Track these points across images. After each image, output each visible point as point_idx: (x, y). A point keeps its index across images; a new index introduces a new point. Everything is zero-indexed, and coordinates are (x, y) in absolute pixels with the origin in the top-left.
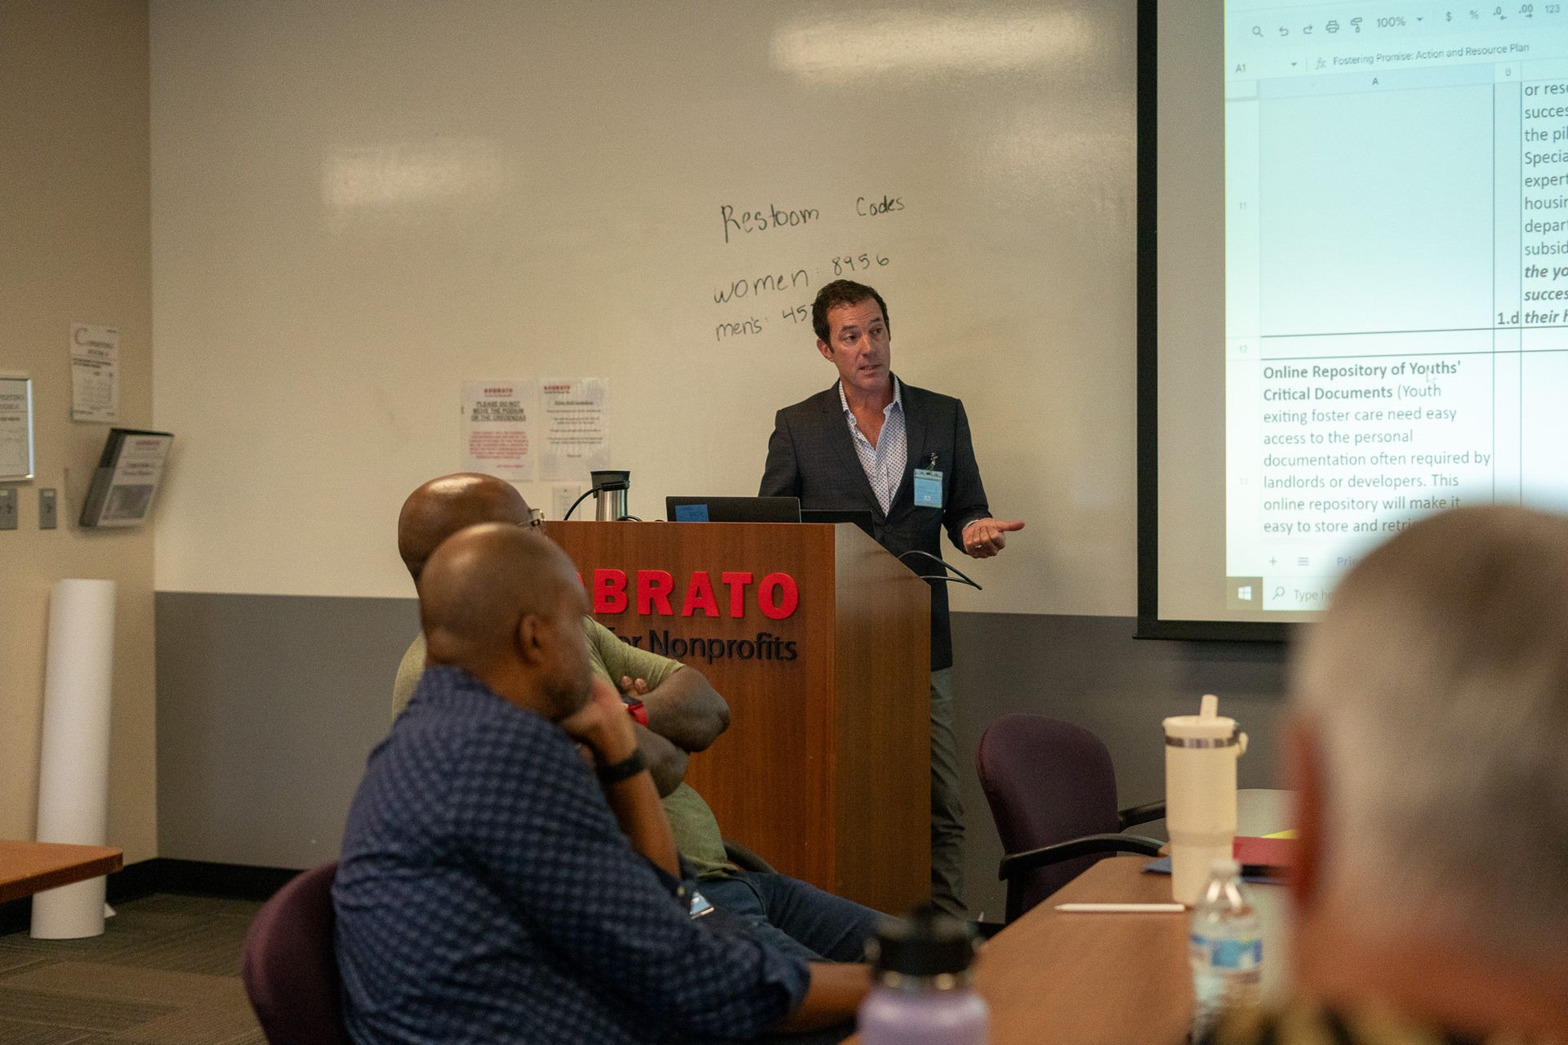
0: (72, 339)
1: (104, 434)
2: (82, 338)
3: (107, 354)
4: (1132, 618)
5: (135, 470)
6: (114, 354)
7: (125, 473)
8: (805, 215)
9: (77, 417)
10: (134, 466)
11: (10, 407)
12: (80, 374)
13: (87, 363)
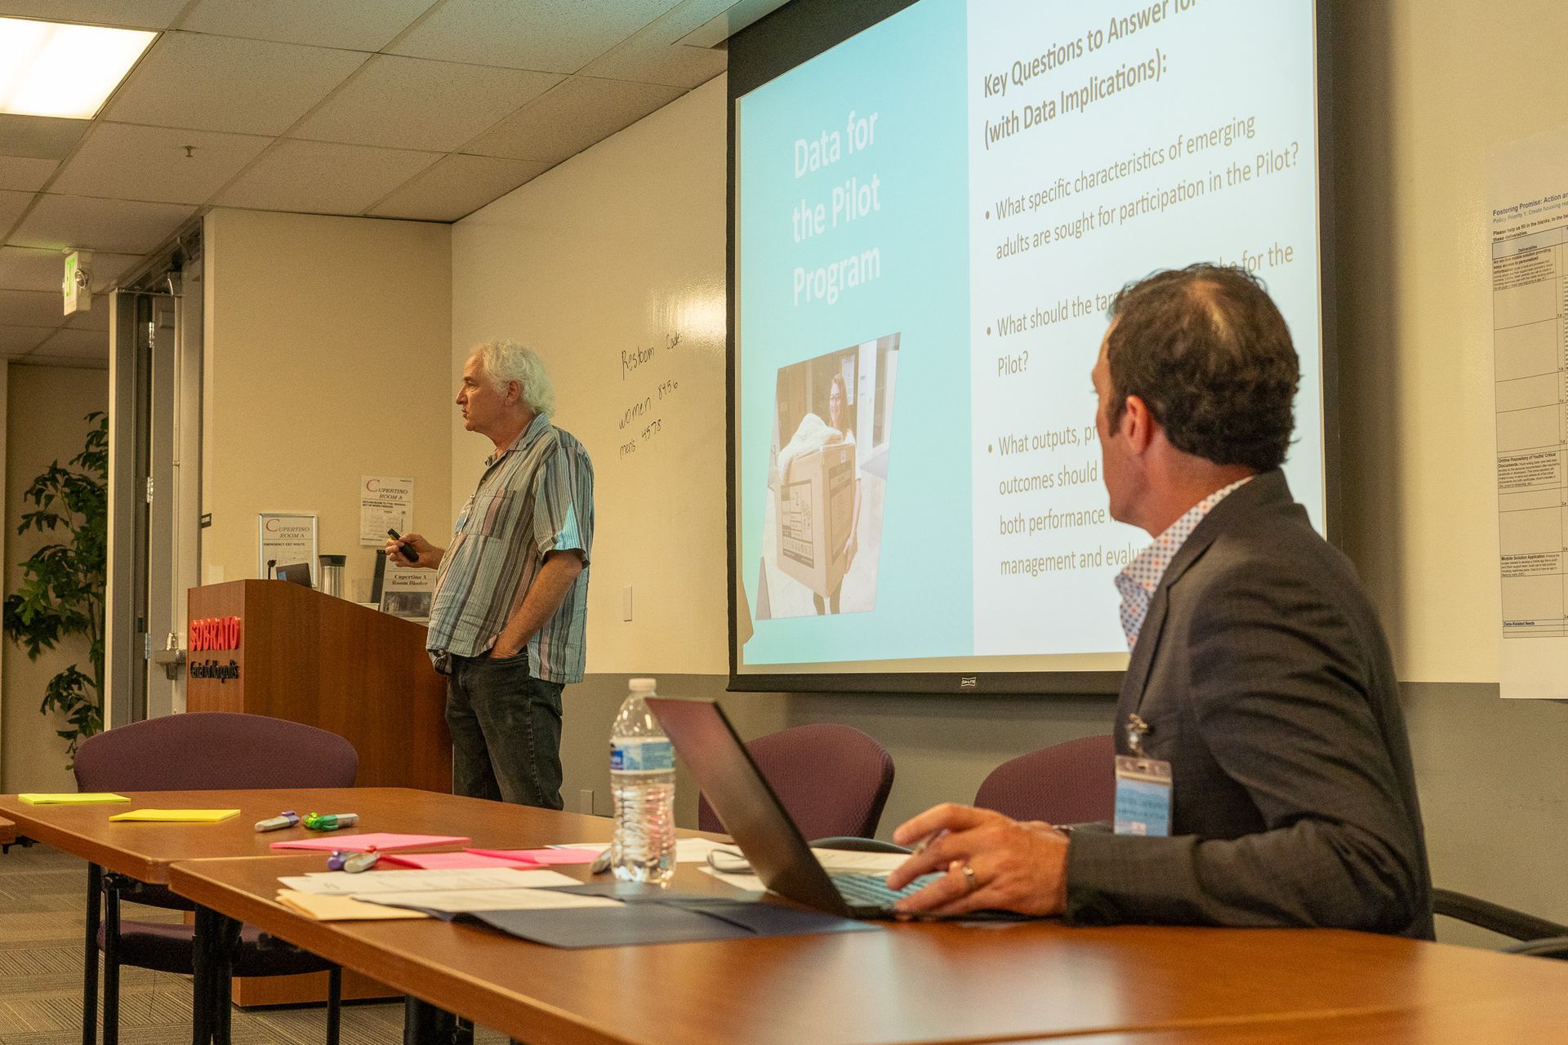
0: (363, 488)
1: (373, 556)
2: (373, 486)
3: (401, 497)
4: (726, 675)
5: (404, 581)
6: (405, 498)
7: (394, 583)
8: (650, 352)
9: (363, 543)
10: (403, 578)
11: (296, 536)
12: (367, 513)
13: (377, 504)
